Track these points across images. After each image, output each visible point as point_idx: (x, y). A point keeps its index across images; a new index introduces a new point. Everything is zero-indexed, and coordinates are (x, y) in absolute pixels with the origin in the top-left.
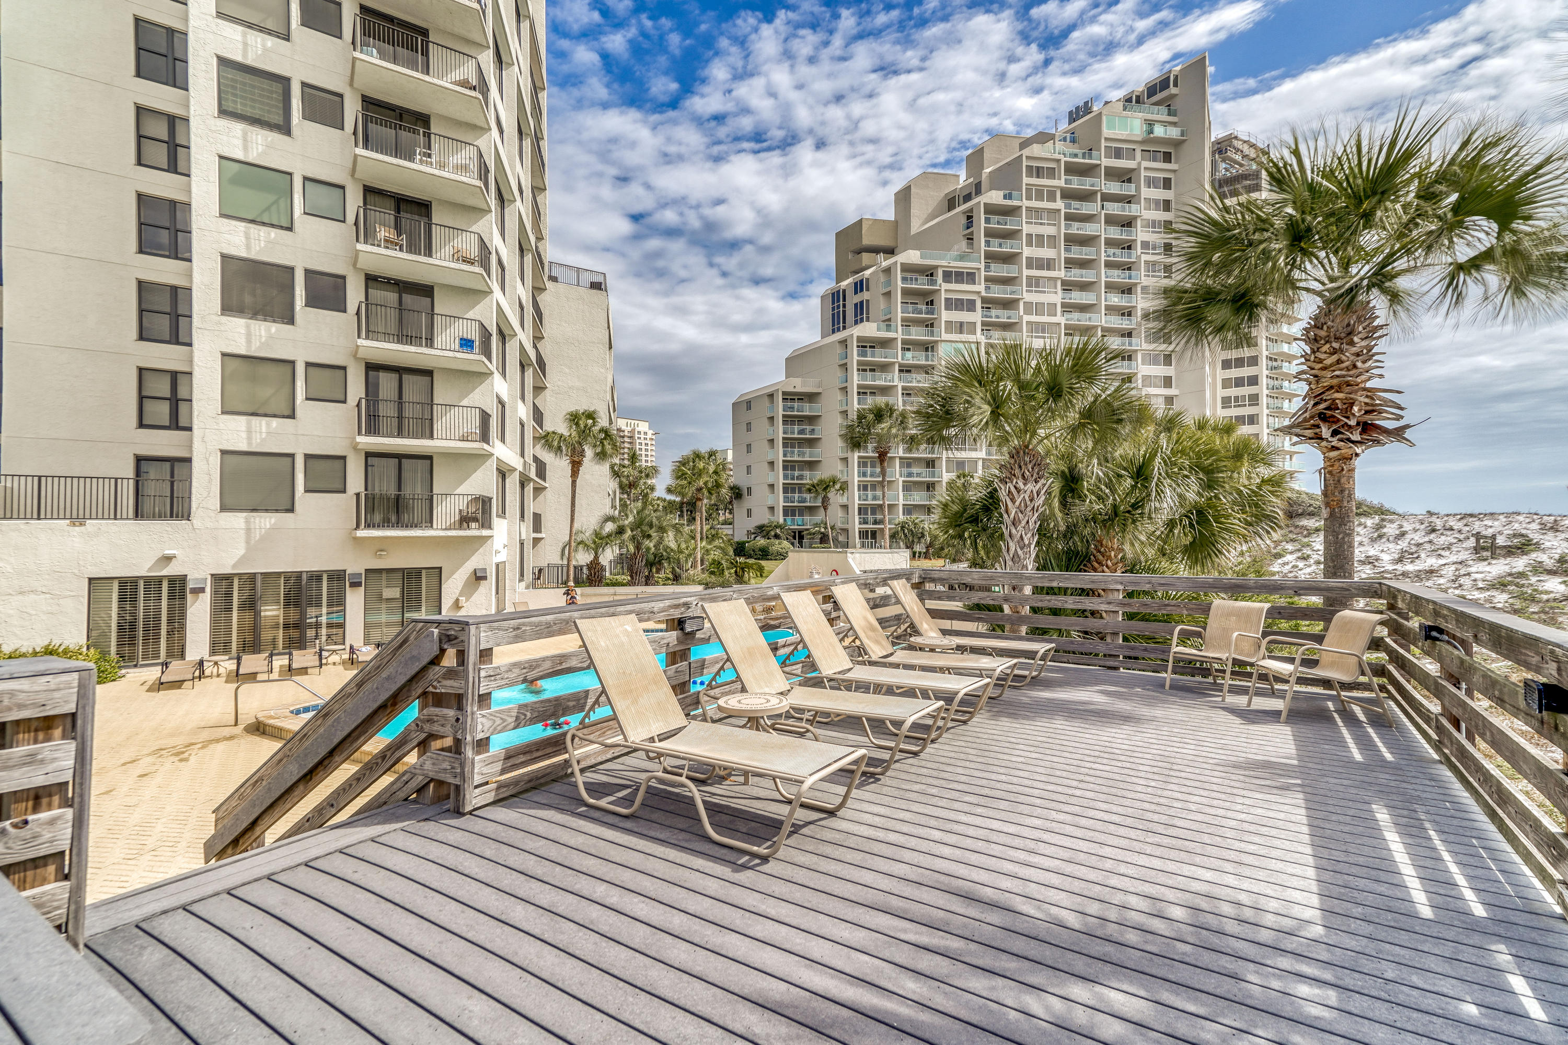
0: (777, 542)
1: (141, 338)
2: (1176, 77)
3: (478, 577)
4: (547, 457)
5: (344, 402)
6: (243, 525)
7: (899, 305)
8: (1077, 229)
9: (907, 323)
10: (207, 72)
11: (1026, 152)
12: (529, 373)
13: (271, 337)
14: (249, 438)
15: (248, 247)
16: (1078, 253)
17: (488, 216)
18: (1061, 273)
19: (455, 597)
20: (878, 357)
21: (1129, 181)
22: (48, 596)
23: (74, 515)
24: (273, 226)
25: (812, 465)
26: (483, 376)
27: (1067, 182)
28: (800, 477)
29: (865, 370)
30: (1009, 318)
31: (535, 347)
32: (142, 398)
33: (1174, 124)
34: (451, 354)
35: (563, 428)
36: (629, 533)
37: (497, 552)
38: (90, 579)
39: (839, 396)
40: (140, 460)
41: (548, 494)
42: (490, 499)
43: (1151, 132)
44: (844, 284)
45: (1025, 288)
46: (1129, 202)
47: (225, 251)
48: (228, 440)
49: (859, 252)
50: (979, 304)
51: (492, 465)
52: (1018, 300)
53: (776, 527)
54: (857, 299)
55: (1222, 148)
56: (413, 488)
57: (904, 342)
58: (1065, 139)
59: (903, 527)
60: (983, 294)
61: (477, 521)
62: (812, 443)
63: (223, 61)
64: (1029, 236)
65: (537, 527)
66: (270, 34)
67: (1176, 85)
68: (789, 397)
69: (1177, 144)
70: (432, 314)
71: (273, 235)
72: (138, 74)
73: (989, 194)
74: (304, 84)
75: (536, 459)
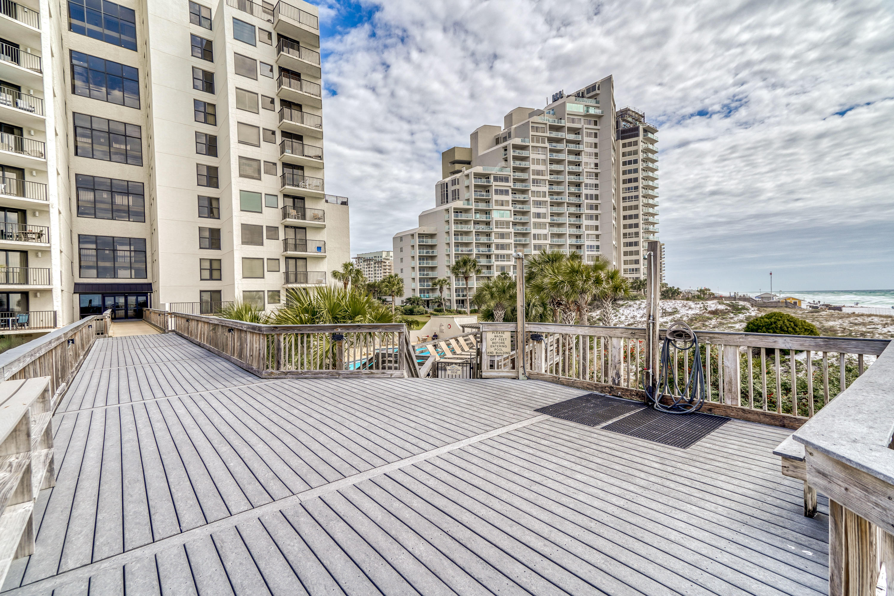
0: (417, 306)
1: (201, 248)
2: (599, 86)
5: (279, 272)
7: (473, 192)
8: (555, 156)
9: (477, 201)
11: (531, 118)
13: (256, 251)
14: (251, 286)
15: (249, 220)
16: (555, 167)
18: (548, 177)
20: (463, 217)
21: (578, 134)
24: (256, 212)
25: (433, 269)
27: (550, 134)
28: (427, 274)
29: (457, 224)
30: (524, 198)
33: (598, 108)
39: (445, 236)
40: (201, 293)
43: (588, 111)
44: (447, 179)
45: (531, 184)
46: (578, 144)
47: (242, 223)
48: (245, 287)
49: (453, 163)
50: (510, 192)
52: (528, 190)
54: (453, 188)
55: (622, 115)
57: (476, 210)
58: (549, 114)
60: (512, 187)
62: (432, 258)
63: (240, 158)
64: (533, 159)
66: (254, 147)
67: (598, 89)
68: (421, 235)
69: (600, 117)
70: (306, 239)
71: (256, 215)
72: (197, 153)
73: (515, 138)
74: (264, 161)
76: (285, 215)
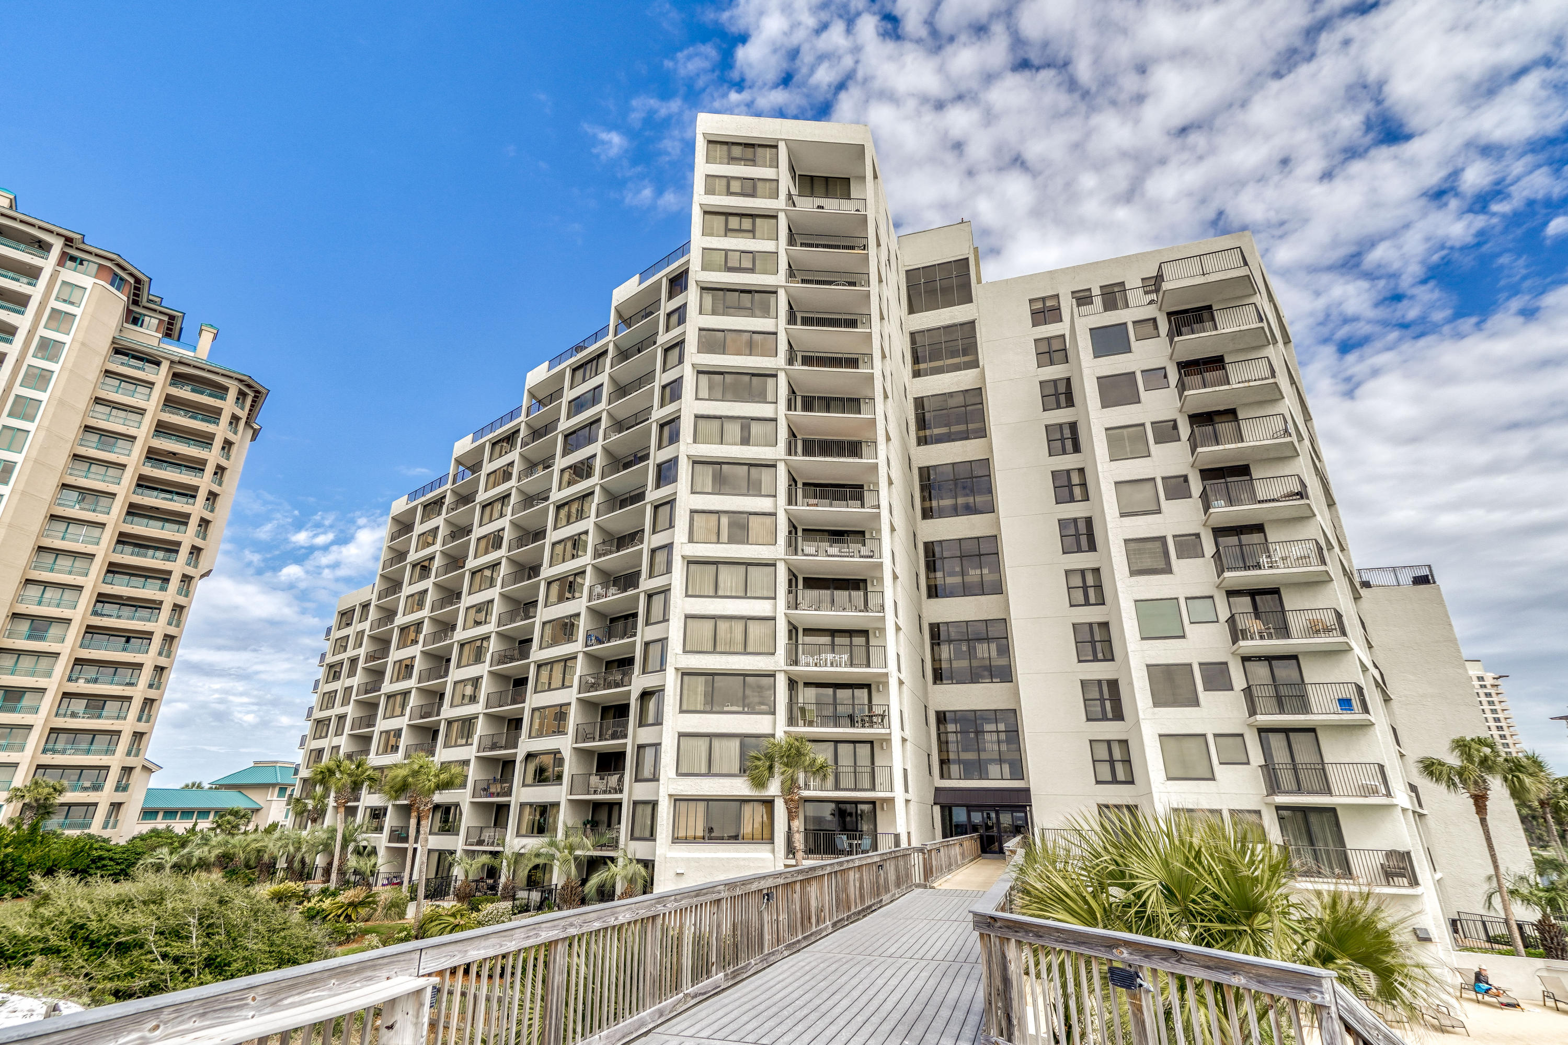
1: (1088, 719)
3: (1421, 938)
5: (1248, 764)
10: (1120, 551)
13: (1186, 718)
24: (1173, 638)
32: (1094, 762)
40: (1100, 807)
41: (1430, 822)
47: (1148, 663)
63: (1127, 542)
66: (1148, 514)
70: (1303, 684)
71: (1174, 644)
72: (1065, 551)
74: (1175, 536)
75: (1410, 786)
76: (1236, 634)
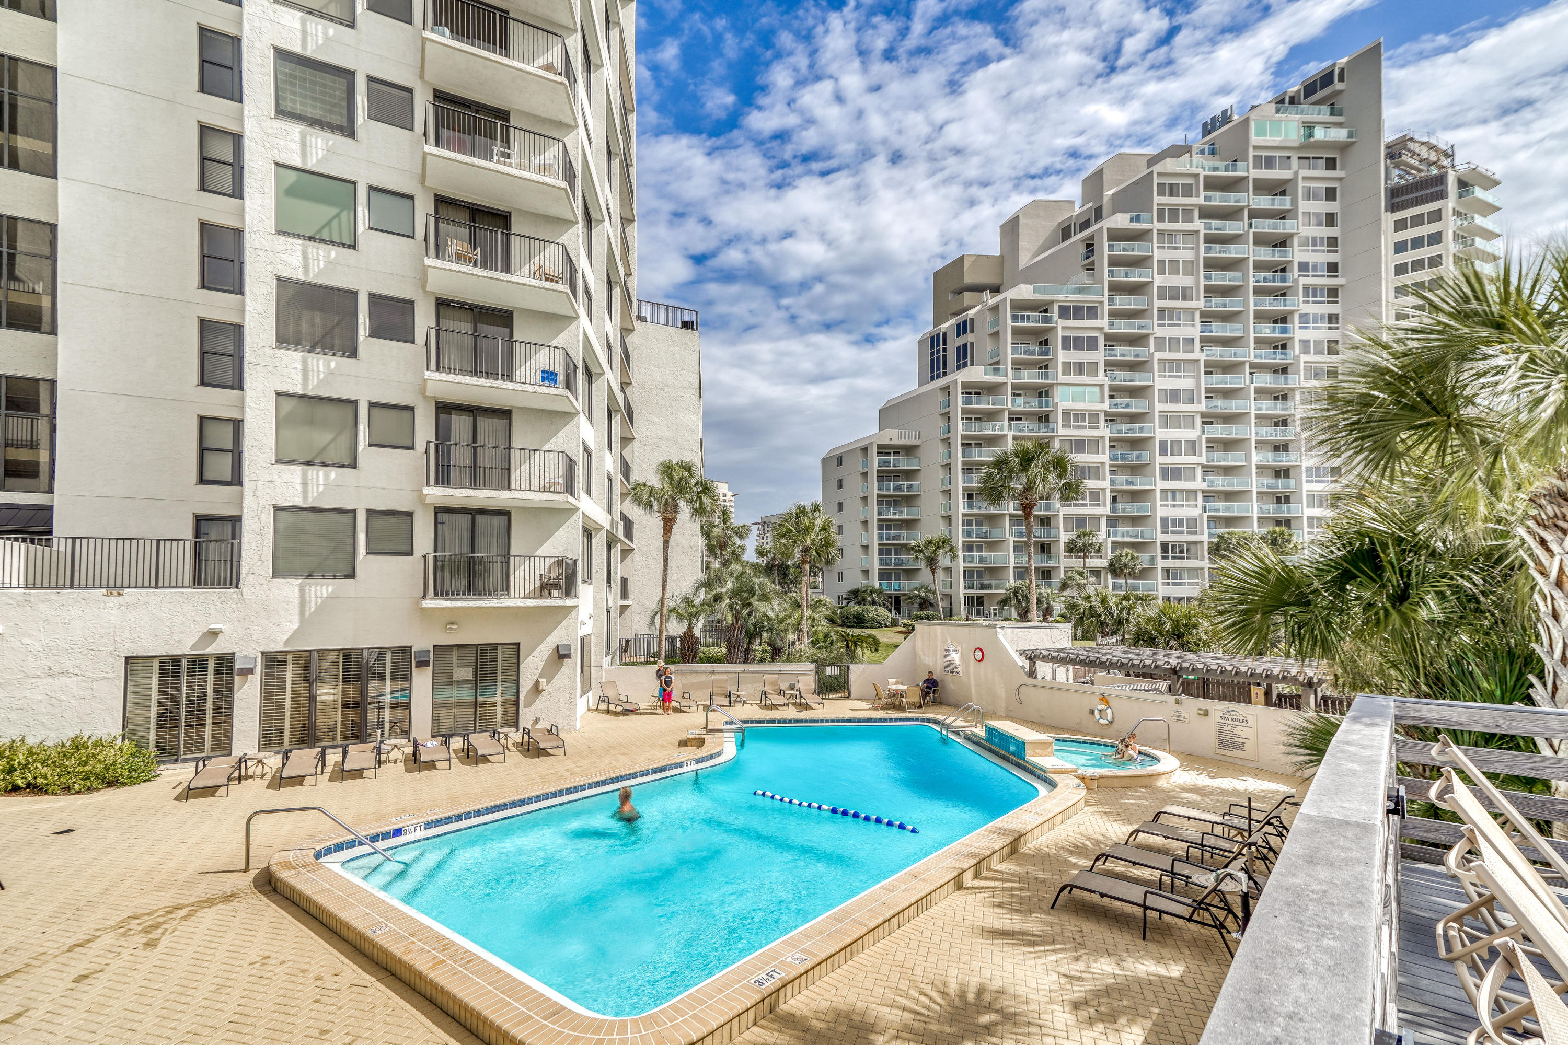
0: (873, 608)
1: (203, 383)
2: (1342, 71)
3: (561, 655)
4: (635, 513)
5: (412, 448)
6: (296, 594)
7: (1009, 346)
8: (1218, 252)
9: (1018, 365)
10: (262, 66)
11: (1157, 168)
12: (617, 420)
13: (330, 373)
14: (305, 492)
15: (306, 268)
16: (1220, 279)
17: (575, 228)
18: (1200, 303)
19: (535, 678)
20: (984, 404)
21: (1283, 193)
22: (80, 678)
23: (112, 584)
24: (333, 243)
25: (910, 524)
26: (567, 416)
27: (1207, 199)
28: (897, 538)
29: (970, 419)
30: (1137, 356)
31: (623, 391)
32: (203, 450)
33: (1340, 125)
34: (530, 388)
35: (655, 481)
36: (727, 601)
37: (583, 624)
38: (127, 659)
39: (941, 448)
40: (200, 520)
41: (635, 555)
42: (575, 562)
43: (1310, 135)
44: (944, 326)
45: (1156, 322)
46: (1283, 218)
47: (281, 274)
48: (282, 494)
49: (959, 292)
50: (1101, 342)
51: (576, 522)
52: (1147, 336)
53: (872, 592)
54: (960, 342)
55: (1394, 152)
56: (488, 550)
57: (1015, 386)
58: (1202, 152)
59: (1016, 593)
60: (1107, 330)
61: (561, 588)
62: (910, 500)
63: (282, 55)
64: (1161, 263)
65: (624, 594)
66: (332, 20)
67: (1341, 79)
68: (884, 451)
69: (1344, 147)
70: (510, 341)
71: (333, 254)
72: (202, 90)
73: (1113, 218)
74: (370, 79)
75: (624, 517)
